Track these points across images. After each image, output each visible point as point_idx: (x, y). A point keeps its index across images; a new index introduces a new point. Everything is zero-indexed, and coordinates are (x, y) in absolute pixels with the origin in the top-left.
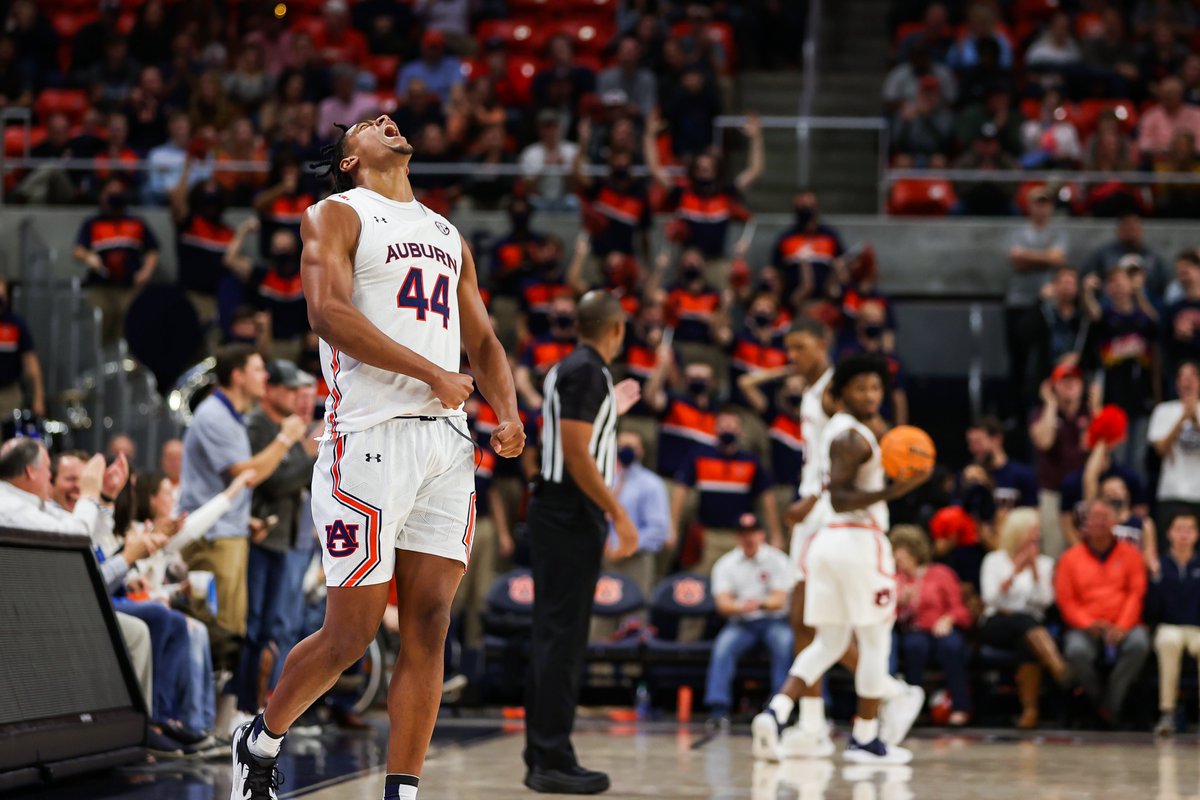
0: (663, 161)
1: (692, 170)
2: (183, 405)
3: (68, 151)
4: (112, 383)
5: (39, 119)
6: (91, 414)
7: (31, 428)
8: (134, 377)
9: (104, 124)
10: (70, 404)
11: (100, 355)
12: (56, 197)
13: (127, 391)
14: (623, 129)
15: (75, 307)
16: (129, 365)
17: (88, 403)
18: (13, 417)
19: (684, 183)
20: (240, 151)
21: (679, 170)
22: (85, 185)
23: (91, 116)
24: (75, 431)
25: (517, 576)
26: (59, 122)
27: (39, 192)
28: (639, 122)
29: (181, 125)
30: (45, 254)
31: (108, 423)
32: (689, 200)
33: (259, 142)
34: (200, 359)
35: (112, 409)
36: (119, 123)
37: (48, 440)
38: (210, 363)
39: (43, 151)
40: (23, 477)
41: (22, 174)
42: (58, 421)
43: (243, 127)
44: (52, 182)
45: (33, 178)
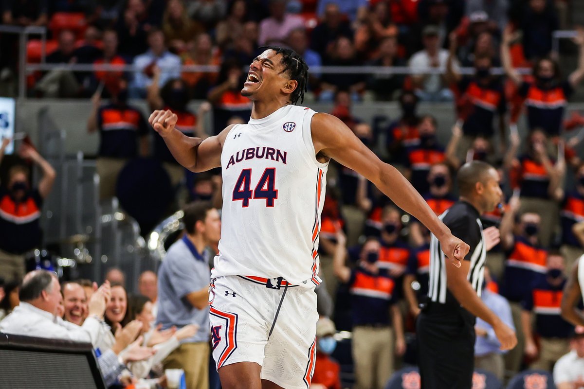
0: (516, 64)
1: (536, 69)
2: (160, 246)
3: (74, 59)
4: (107, 229)
5: (52, 34)
6: (91, 253)
7: (47, 264)
8: (123, 225)
9: (100, 39)
10: (76, 245)
11: (99, 209)
12: (64, 93)
13: (118, 236)
14: (484, 39)
15: (79, 174)
16: (119, 216)
17: (89, 246)
18: (35, 256)
19: (531, 80)
20: (202, 57)
21: (527, 70)
22: (86, 83)
23: (91, 32)
24: (80, 265)
25: (408, 372)
26: (68, 36)
27: (53, 88)
28: (497, 35)
29: (157, 38)
30: (57, 134)
31: (105, 259)
32: (534, 92)
33: (215, 51)
34: (172, 212)
35: (107, 249)
36: (111, 37)
37: (60, 272)
38: (180, 214)
39: (55, 58)
40: (40, 299)
41: (40, 75)
42: (68, 258)
43: (204, 39)
44: (62, 81)
45: (48, 78)
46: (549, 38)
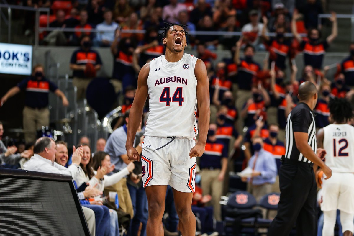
1: (310, 34)
2: (108, 125)
3: (64, 26)
4: (81, 116)
5: (53, 12)
6: (72, 128)
7: (49, 133)
8: (89, 113)
9: (78, 14)
10: (64, 124)
11: (76, 105)
12: (58, 43)
13: (87, 119)
15: (67, 86)
16: (87, 109)
17: (72, 124)
18: (42, 129)
19: (306, 40)
20: (132, 25)
21: (305, 35)
22: (71, 38)
23: (74, 11)
24: (66, 135)
25: (239, 194)
26: (61, 13)
27: (53, 40)
28: (289, 16)
29: (109, 15)
30: (55, 65)
31: (79, 131)
32: (308, 46)
33: (139, 22)
34: (116, 107)
35: (81, 126)
36: (84, 14)
37: (56, 138)
38: (119, 108)
39: (54, 24)
40: (44, 152)
41: (47, 33)
42: (59, 131)
43: (134, 16)
44: (58, 36)
45: (51, 35)
46: (316, 17)
